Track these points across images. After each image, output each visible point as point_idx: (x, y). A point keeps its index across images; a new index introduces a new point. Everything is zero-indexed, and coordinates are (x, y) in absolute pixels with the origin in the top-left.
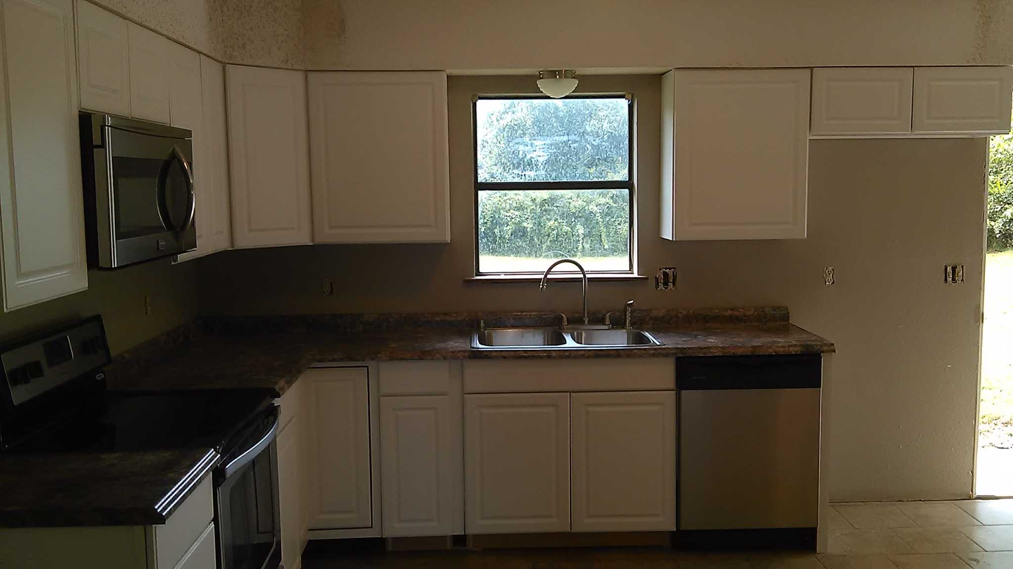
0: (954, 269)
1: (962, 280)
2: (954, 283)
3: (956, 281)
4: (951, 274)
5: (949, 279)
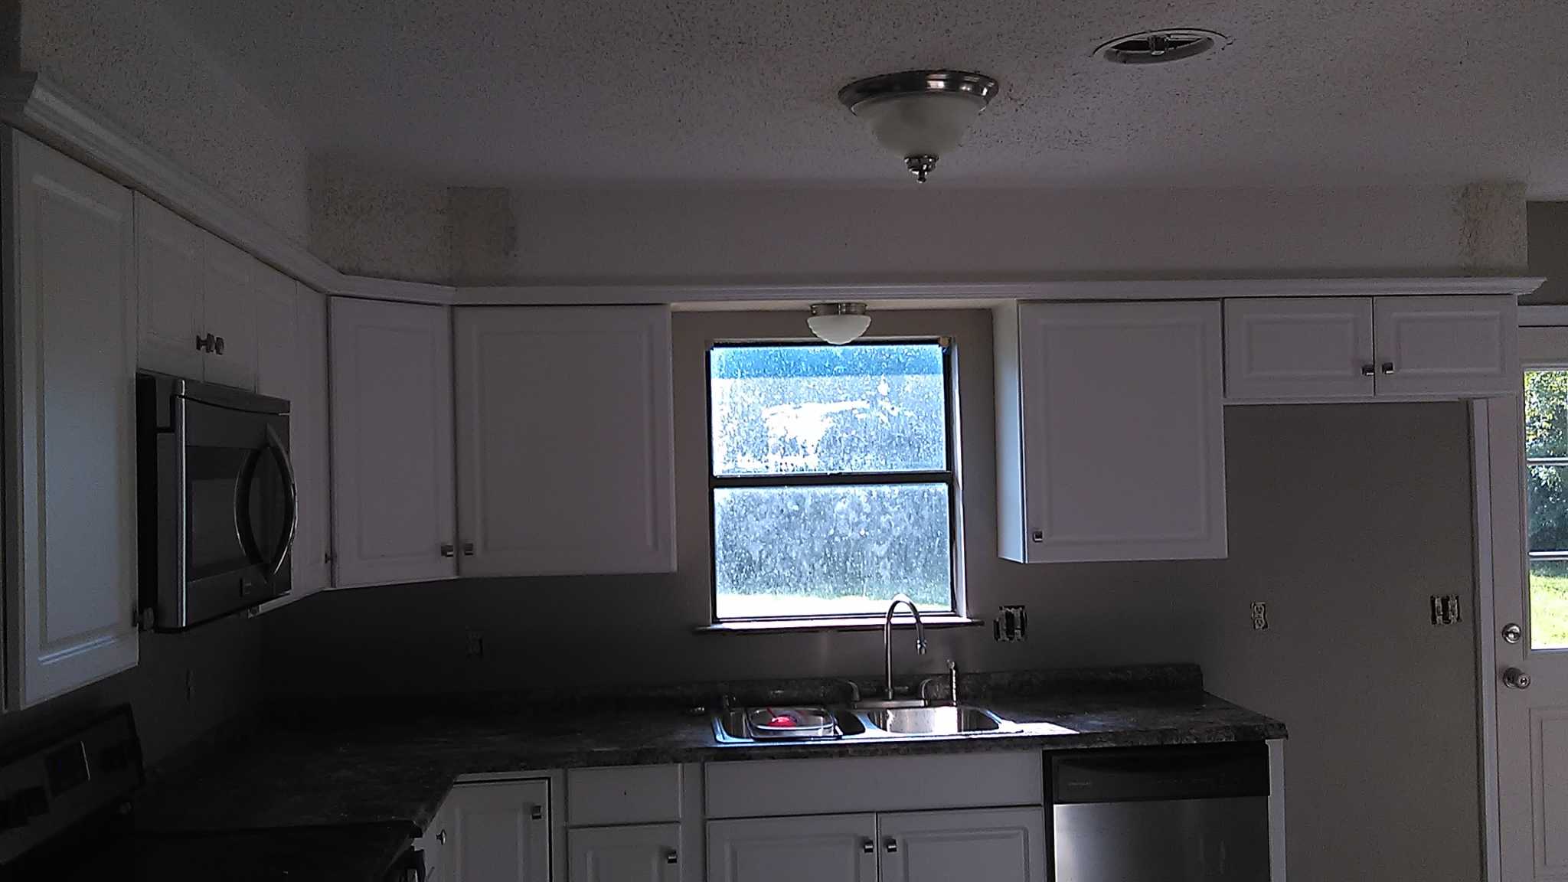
0: (1445, 602)
1: (1458, 619)
2: (1446, 623)
3: (1450, 621)
4: (1441, 611)
5: (1439, 618)
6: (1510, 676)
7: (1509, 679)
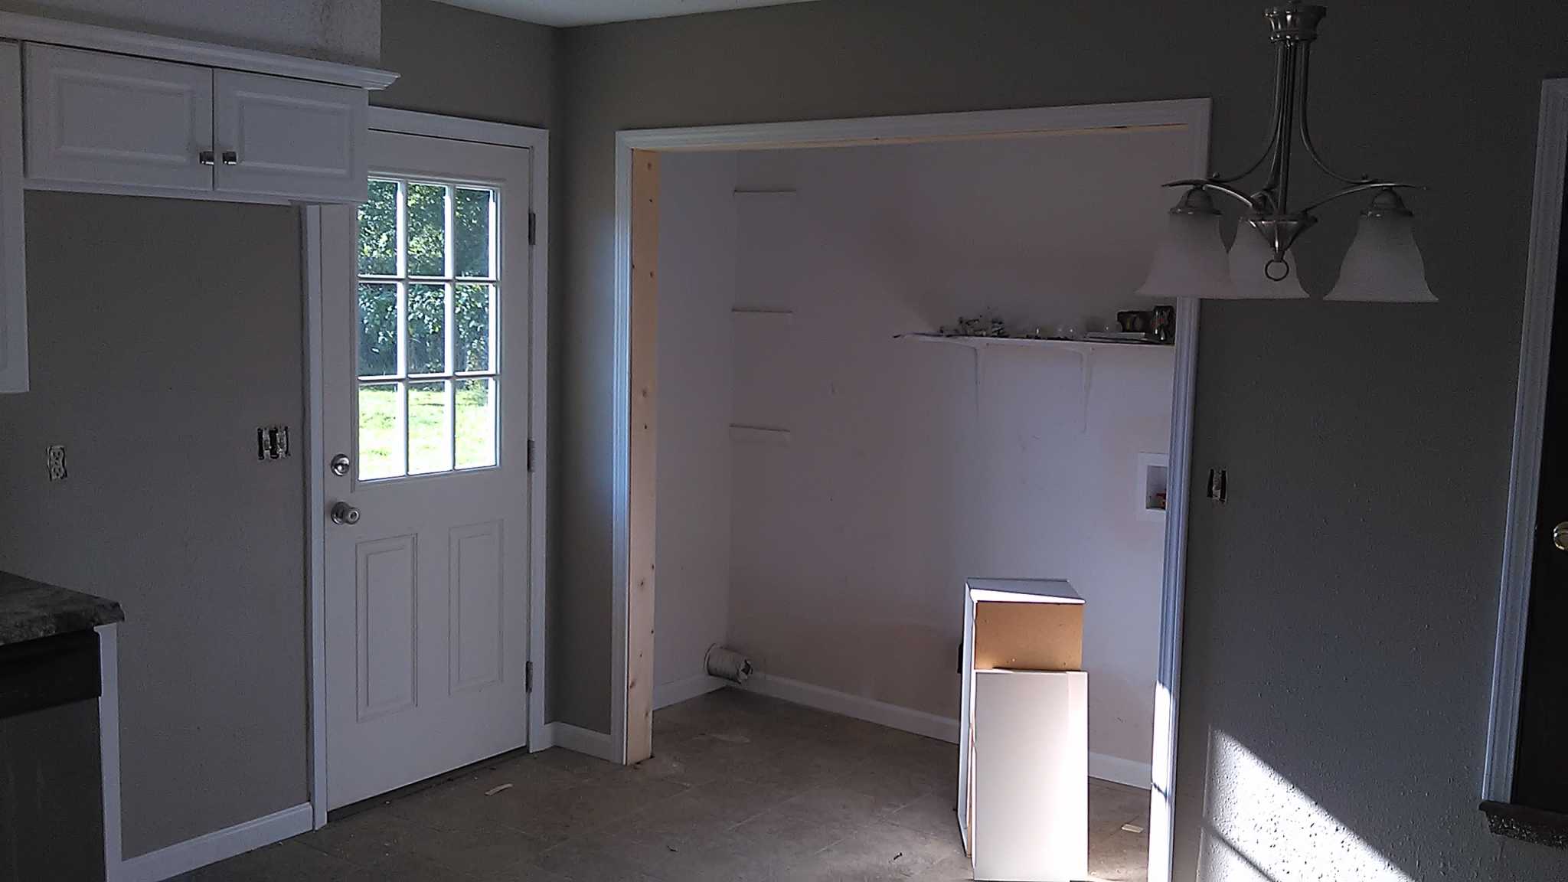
0: (273, 434)
1: (286, 453)
2: (273, 458)
3: (278, 455)
4: (269, 444)
5: (267, 452)
6: (339, 511)
7: (337, 515)
